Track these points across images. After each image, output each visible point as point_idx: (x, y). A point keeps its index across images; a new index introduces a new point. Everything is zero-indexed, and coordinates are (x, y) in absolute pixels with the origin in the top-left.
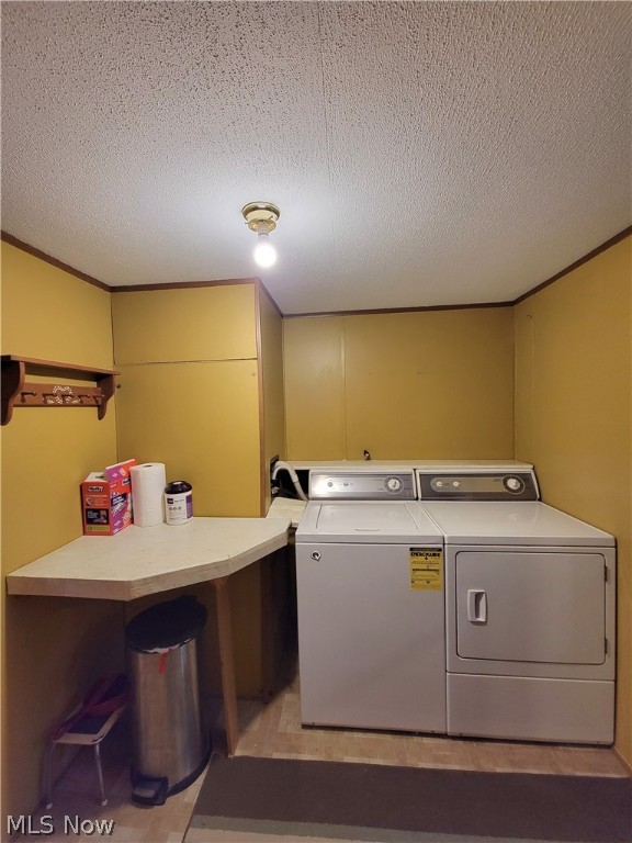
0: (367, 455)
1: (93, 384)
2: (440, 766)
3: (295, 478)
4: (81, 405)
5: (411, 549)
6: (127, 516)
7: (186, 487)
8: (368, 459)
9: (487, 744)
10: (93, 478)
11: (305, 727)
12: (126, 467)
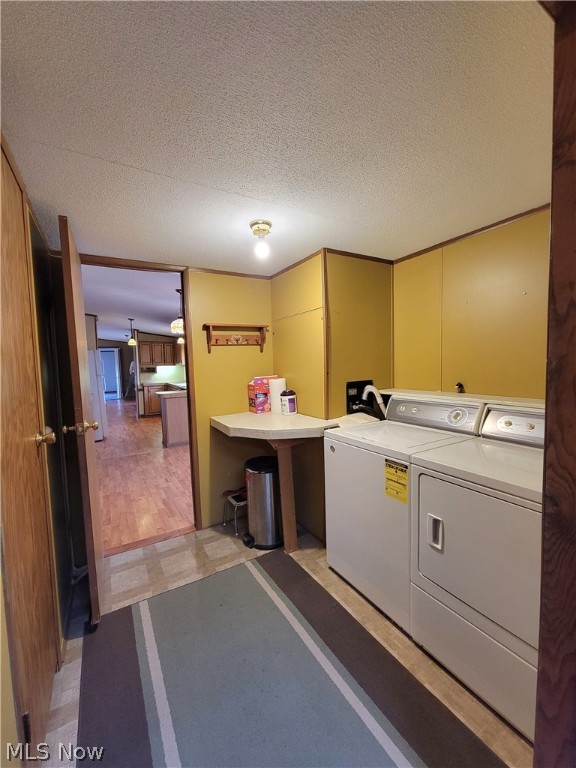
0: (461, 388)
1: (258, 333)
2: (385, 645)
3: (380, 400)
4: (248, 344)
5: (386, 460)
6: (266, 406)
7: (292, 393)
8: (461, 392)
9: (442, 671)
10: (252, 383)
11: (331, 568)
12: (268, 379)
